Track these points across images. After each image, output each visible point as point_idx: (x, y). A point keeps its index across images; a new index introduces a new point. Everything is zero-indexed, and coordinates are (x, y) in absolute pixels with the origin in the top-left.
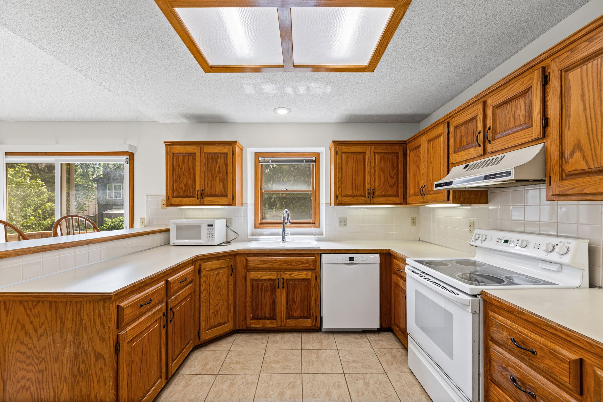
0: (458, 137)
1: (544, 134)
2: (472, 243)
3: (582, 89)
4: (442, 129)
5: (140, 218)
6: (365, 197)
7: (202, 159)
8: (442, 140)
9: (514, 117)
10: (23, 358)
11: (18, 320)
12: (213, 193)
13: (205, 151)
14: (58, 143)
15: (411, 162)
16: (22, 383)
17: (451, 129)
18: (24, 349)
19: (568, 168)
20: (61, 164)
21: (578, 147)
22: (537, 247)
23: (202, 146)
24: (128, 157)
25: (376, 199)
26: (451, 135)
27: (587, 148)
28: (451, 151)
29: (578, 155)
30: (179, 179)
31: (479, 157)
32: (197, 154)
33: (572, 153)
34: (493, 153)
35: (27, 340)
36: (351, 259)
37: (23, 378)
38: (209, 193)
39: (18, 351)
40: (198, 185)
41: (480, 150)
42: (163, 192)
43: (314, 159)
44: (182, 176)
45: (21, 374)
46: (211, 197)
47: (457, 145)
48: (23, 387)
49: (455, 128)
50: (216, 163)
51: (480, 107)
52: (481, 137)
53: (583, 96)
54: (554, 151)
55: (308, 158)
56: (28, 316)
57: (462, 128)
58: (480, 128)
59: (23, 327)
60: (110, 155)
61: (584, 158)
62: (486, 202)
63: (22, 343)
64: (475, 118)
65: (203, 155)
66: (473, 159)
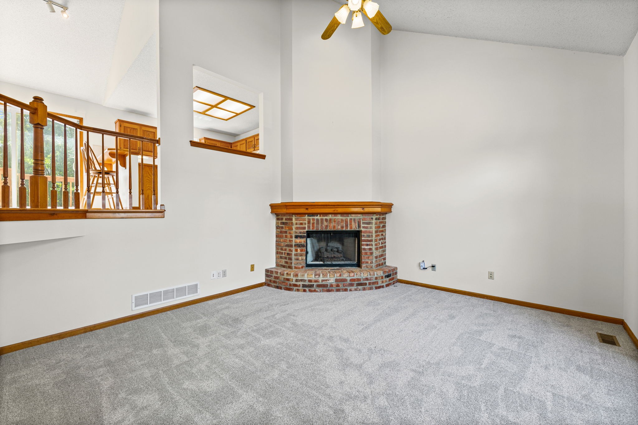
0: (249, 145)
4: (244, 142)
7: (141, 132)
8: (245, 145)
10: (148, 181)
11: (147, 171)
12: (147, 150)
16: (148, 188)
17: (247, 142)
18: (149, 179)
26: (247, 144)
28: (247, 149)
32: (138, 130)
35: (150, 177)
37: (149, 186)
38: (145, 149)
39: (147, 179)
45: (148, 185)
46: (146, 151)
47: (249, 147)
48: (148, 189)
49: (248, 142)
50: (149, 136)
51: (253, 138)
52: (254, 146)
56: (150, 170)
57: (250, 143)
58: (253, 144)
59: (149, 173)
63: (148, 177)
64: (252, 141)
65: (141, 130)
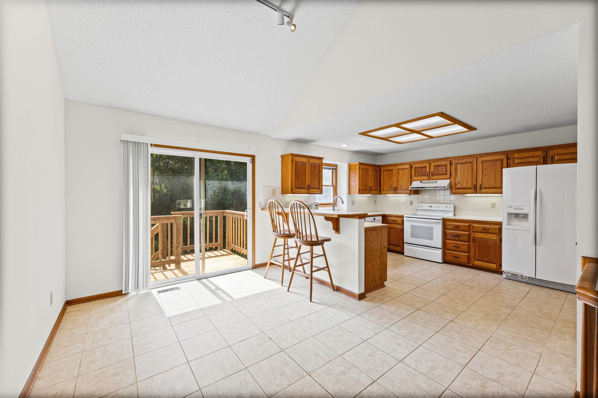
0: (417, 171)
1: (450, 178)
2: (417, 209)
3: (460, 169)
4: (408, 166)
5: (259, 202)
6: (368, 190)
7: (309, 166)
8: (407, 170)
9: (441, 171)
12: (314, 187)
13: (311, 162)
14: (198, 142)
15: (385, 177)
17: (413, 168)
19: (457, 187)
20: (200, 159)
21: (459, 182)
22: (442, 207)
23: (309, 158)
24: (251, 158)
25: (373, 192)
26: (413, 170)
27: (461, 183)
28: (413, 176)
29: (459, 184)
30: (298, 178)
31: (427, 180)
32: (307, 163)
33: (458, 184)
34: (432, 179)
36: (374, 219)
38: (312, 187)
40: (307, 181)
41: (428, 178)
42: (278, 184)
43: (335, 168)
44: (300, 175)
46: (313, 189)
47: (417, 174)
49: (416, 168)
50: (316, 169)
51: (428, 164)
52: (428, 173)
53: (461, 171)
54: (453, 182)
55: (332, 167)
57: (419, 169)
58: (428, 170)
60: (240, 156)
61: (461, 185)
62: (419, 194)
64: (425, 167)
65: (309, 164)
66: (424, 180)
